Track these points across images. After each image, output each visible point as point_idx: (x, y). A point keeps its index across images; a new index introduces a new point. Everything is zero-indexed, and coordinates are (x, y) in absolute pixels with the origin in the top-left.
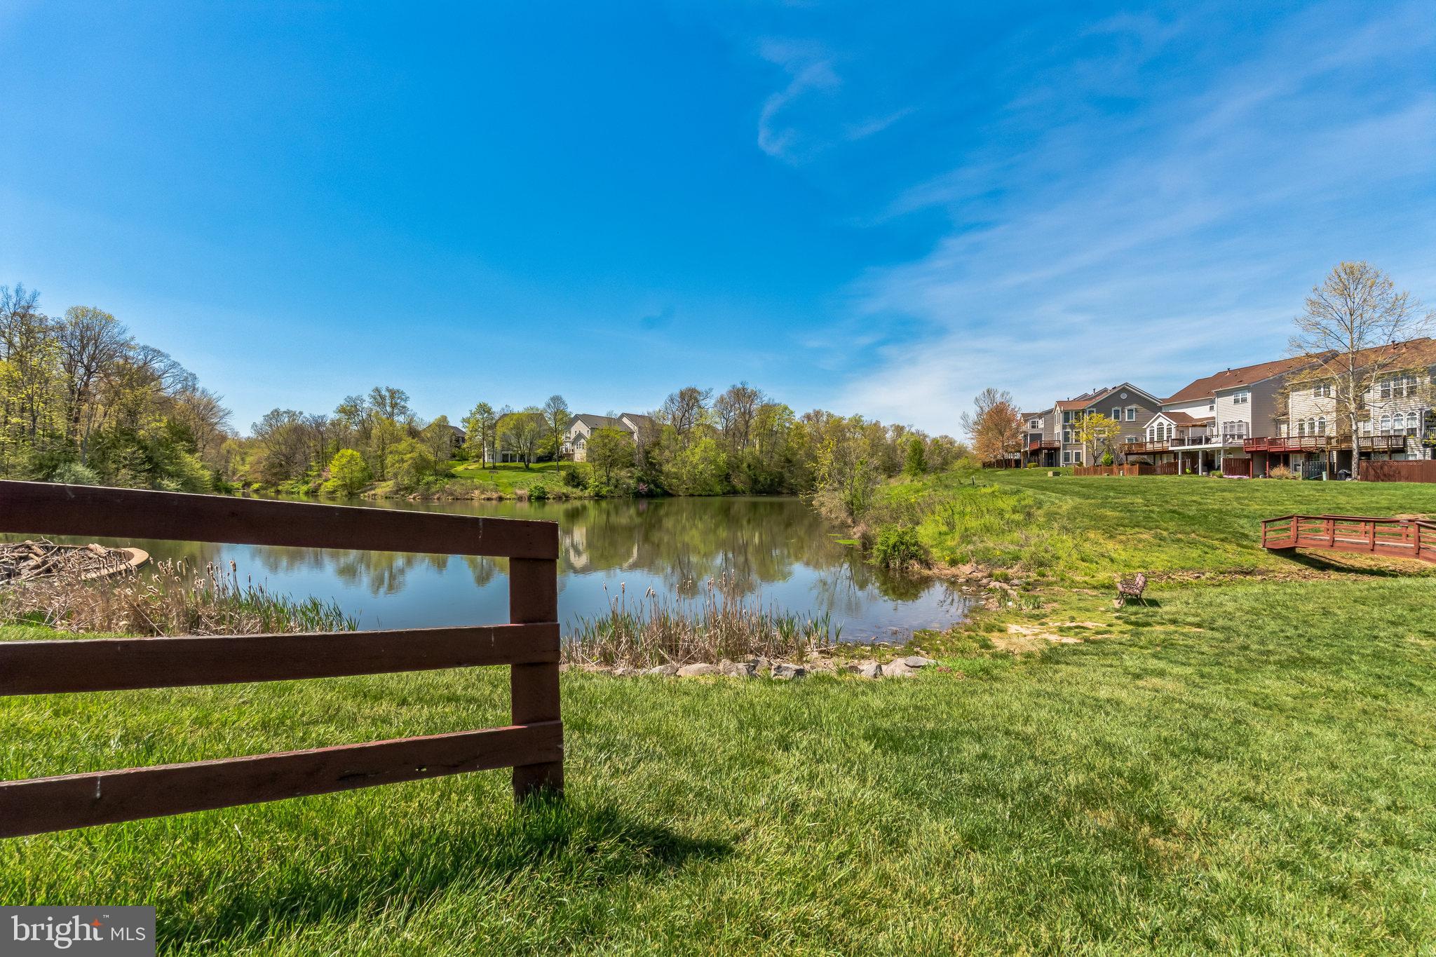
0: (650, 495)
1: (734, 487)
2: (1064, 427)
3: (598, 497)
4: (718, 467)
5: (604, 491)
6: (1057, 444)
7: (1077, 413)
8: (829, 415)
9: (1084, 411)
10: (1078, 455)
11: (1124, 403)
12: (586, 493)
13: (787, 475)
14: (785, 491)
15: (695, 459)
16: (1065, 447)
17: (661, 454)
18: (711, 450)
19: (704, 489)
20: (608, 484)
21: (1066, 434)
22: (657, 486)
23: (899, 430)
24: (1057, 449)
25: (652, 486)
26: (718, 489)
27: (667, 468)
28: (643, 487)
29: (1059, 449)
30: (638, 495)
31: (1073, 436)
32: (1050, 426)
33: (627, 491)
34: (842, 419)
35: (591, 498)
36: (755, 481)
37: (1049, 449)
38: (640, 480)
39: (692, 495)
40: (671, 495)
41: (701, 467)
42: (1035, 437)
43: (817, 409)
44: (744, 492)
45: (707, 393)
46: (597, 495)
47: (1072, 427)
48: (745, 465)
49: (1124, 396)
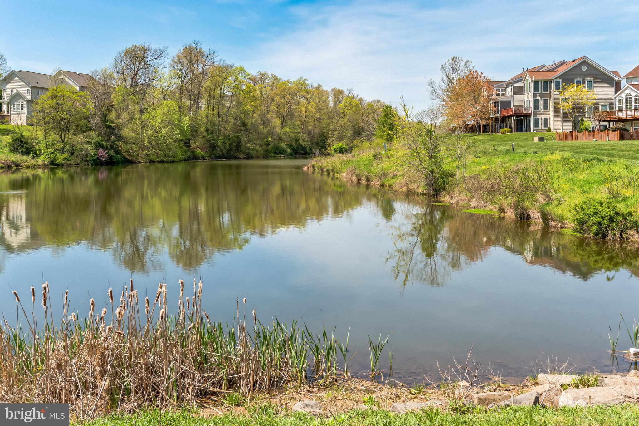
0: (110, 163)
1: (193, 152)
2: (535, 95)
3: (54, 165)
4: (182, 132)
5: (60, 158)
6: (527, 111)
7: (546, 83)
8: (275, 78)
9: (551, 82)
10: (546, 121)
11: (585, 75)
12: (40, 161)
13: (244, 139)
14: (241, 156)
15: (156, 123)
16: (535, 113)
17: (118, 116)
18: (174, 113)
19: (166, 155)
20: (62, 151)
21: (536, 102)
22: (117, 152)
23: (338, 93)
24: (528, 116)
25: (112, 152)
26: (179, 154)
27: (127, 132)
28: (103, 154)
29: (530, 115)
30: (97, 163)
31: (541, 104)
32: (519, 94)
33: (84, 159)
34: (288, 82)
35: (45, 166)
36: (213, 147)
37: (518, 116)
38: (98, 145)
39: (152, 162)
40: (131, 162)
41: (164, 131)
42: (506, 105)
43: (263, 71)
44: (203, 158)
45: (162, 52)
46: (52, 163)
47: (542, 95)
48: (203, 129)
49: (584, 68)
